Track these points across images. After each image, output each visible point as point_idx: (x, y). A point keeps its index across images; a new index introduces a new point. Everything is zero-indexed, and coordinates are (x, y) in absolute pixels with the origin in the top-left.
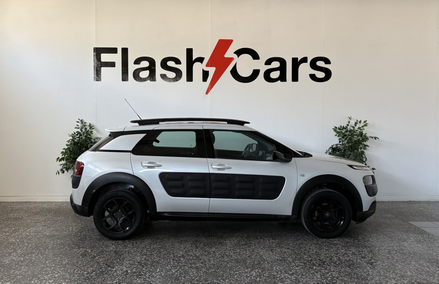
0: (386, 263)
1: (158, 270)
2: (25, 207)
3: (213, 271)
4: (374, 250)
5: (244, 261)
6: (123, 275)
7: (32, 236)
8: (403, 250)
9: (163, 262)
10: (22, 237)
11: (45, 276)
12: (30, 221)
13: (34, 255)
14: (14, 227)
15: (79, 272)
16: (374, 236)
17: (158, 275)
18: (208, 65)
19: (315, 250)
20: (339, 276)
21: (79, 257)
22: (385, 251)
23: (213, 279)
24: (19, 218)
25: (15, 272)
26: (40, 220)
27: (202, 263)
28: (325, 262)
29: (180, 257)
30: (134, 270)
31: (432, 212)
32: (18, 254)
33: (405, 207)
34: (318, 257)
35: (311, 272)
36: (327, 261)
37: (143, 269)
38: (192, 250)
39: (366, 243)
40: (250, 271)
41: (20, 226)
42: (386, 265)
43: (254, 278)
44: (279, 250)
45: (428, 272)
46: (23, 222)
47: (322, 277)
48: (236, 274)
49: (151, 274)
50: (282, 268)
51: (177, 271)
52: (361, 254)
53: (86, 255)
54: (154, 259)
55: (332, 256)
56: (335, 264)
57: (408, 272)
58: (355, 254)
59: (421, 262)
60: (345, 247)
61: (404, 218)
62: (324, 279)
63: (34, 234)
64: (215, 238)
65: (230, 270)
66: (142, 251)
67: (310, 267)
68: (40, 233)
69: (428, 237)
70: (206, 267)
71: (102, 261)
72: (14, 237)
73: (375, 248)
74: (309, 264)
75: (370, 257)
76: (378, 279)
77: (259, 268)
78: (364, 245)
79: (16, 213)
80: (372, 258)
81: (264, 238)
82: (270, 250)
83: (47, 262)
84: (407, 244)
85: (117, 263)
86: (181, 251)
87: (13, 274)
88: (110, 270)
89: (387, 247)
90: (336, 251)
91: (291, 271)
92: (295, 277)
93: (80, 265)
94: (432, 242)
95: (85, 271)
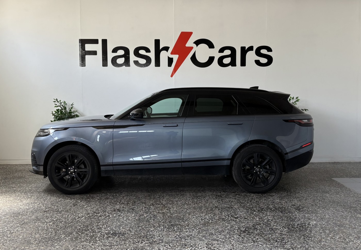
0: (311, 209)
1: (133, 215)
2: (27, 168)
3: (176, 215)
4: (302, 200)
5: (200, 208)
6: (106, 219)
7: (34, 191)
8: (324, 200)
9: (137, 209)
10: (26, 191)
11: (46, 220)
12: (32, 179)
13: (36, 205)
14: (19, 184)
15: (72, 217)
16: (303, 189)
17: (133, 219)
18: (172, 53)
19: (256, 200)
20: (273, 219)
21: (71, 206)
22: (310, 200)
23: (176, 221)
24: (22, 177)
25: (22, 216)
26: (39, 178)
27: (167, 209)
28: (263, 208)
29: (150, 205)
30: (114, 215)
31: (351, 170)
32: (24, 204)
33: (330, 167)
34: (258, 205)
35: (252, 216)
36: (264, 208)
37: (122, 215)
38: (159, 200)
39: (297, 194)
40: (205, 215)
41: (24, 183)
42: (310, 211)
43: (208, 221)
44: (228, 200)
45: (342, 215)
46: (26, 179)
47: (260, 219)
48: (193, 217)
49: (128, 218)
50: (229, 213)
51: (148, 215)
52: (292, 203)
53: (77, 204)
54: (130, 207)
55: (269, 205)
56: (271, 210)
57: (326, 215)
58: (287, 203)
59: (338, 208)
60: (280, 197)
61: (329, 175)
62: (261, 221)
63: (34, 189)
64: (178, 191)
65: (189, 215)
66: (120, 201)
67: (251, 213)
68: (40, 188)
69: (346, 189)
70: (170, 213)
71: (90, 209)
72: (19, 191)
73: (303, 198)
74: (251, 210)
75: (298, 204)
76: (303, 221)
77: (212, 213)
78: (295, 196)
79: (19, 173)
80: (300, 205)
81: (216, 191)
82: (221, 200)
83: (47, 210)
84: (328, 195)
85: (101, 210)
86: (151, 201)
87: (21, 218)
88: (96, 216)
89: (313, 197)
90: (273, 201)
91: (236, 216)
92: (239, 220)
93: (73, 211)
94: (348, 193)
95: (76, 216)
